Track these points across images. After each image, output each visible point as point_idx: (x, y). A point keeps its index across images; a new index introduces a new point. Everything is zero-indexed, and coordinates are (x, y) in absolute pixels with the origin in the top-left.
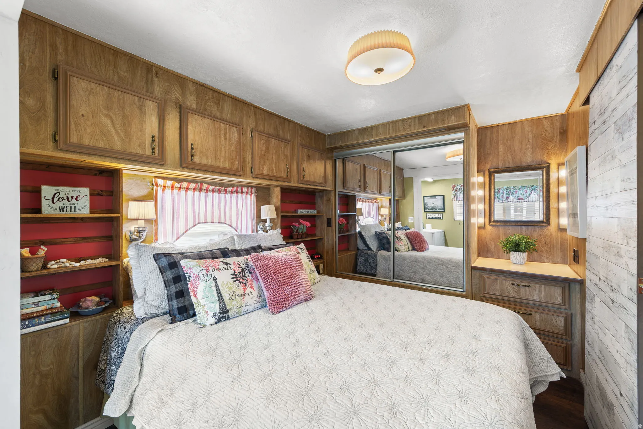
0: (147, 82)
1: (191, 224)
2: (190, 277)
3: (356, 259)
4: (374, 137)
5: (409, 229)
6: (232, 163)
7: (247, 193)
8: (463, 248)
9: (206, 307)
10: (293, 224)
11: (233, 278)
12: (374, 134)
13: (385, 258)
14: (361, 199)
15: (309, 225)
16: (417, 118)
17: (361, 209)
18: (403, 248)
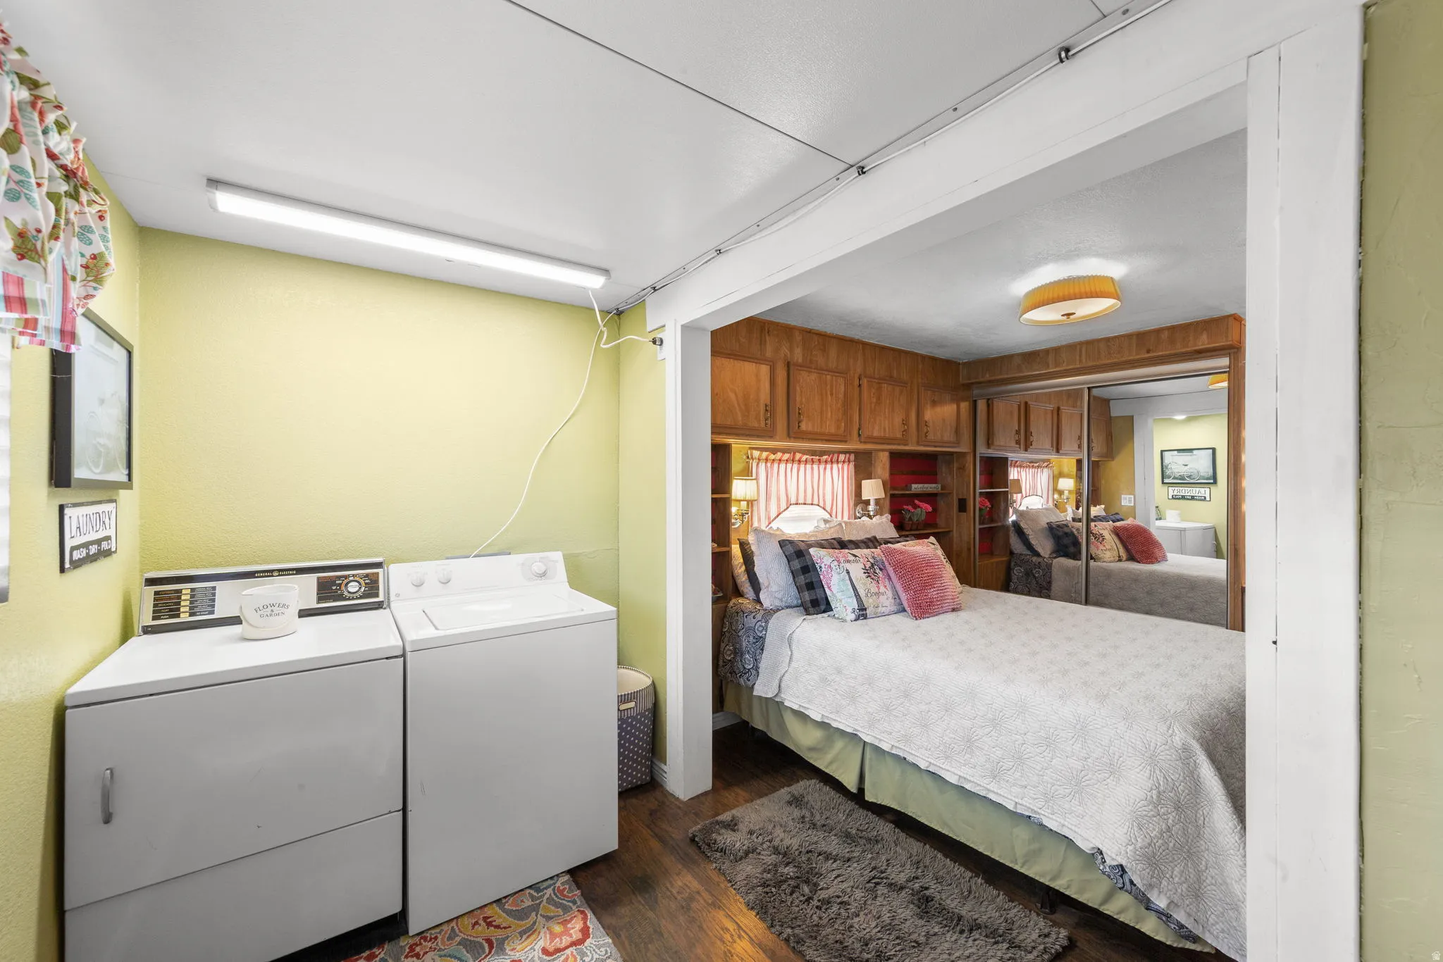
0: (761, 344)
1: (783, 506)
2: (821, 567)
3: (1009, 570)
4: (1051, 366)
5: (1122, 520)
6: (838, 427)
7: (844, 462)
8: (1226, 561)
9: (843, 601)
10: (905, 507)
11: (865, 573)
12: (1050, 363)
13: (1068, 572)
14: (1017, 462)
15: (930, 509)
16: (1134, 337)
17: (1018, 481)
18: (1108, 555)
